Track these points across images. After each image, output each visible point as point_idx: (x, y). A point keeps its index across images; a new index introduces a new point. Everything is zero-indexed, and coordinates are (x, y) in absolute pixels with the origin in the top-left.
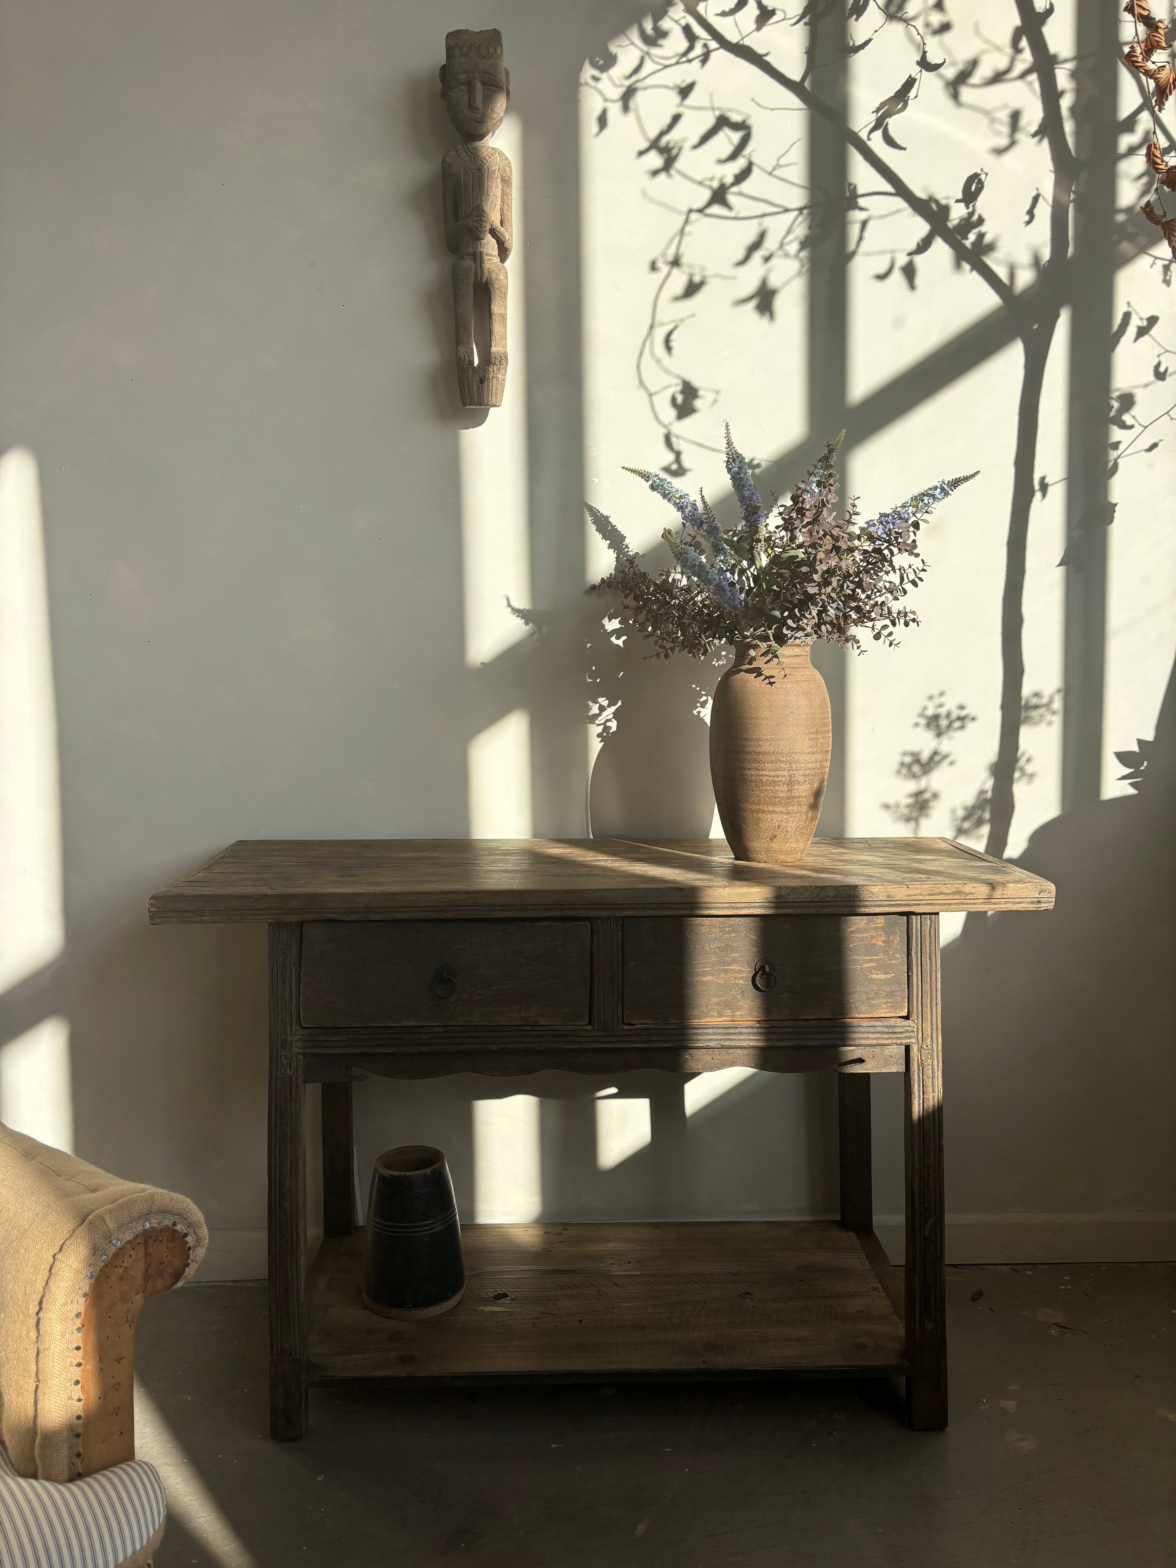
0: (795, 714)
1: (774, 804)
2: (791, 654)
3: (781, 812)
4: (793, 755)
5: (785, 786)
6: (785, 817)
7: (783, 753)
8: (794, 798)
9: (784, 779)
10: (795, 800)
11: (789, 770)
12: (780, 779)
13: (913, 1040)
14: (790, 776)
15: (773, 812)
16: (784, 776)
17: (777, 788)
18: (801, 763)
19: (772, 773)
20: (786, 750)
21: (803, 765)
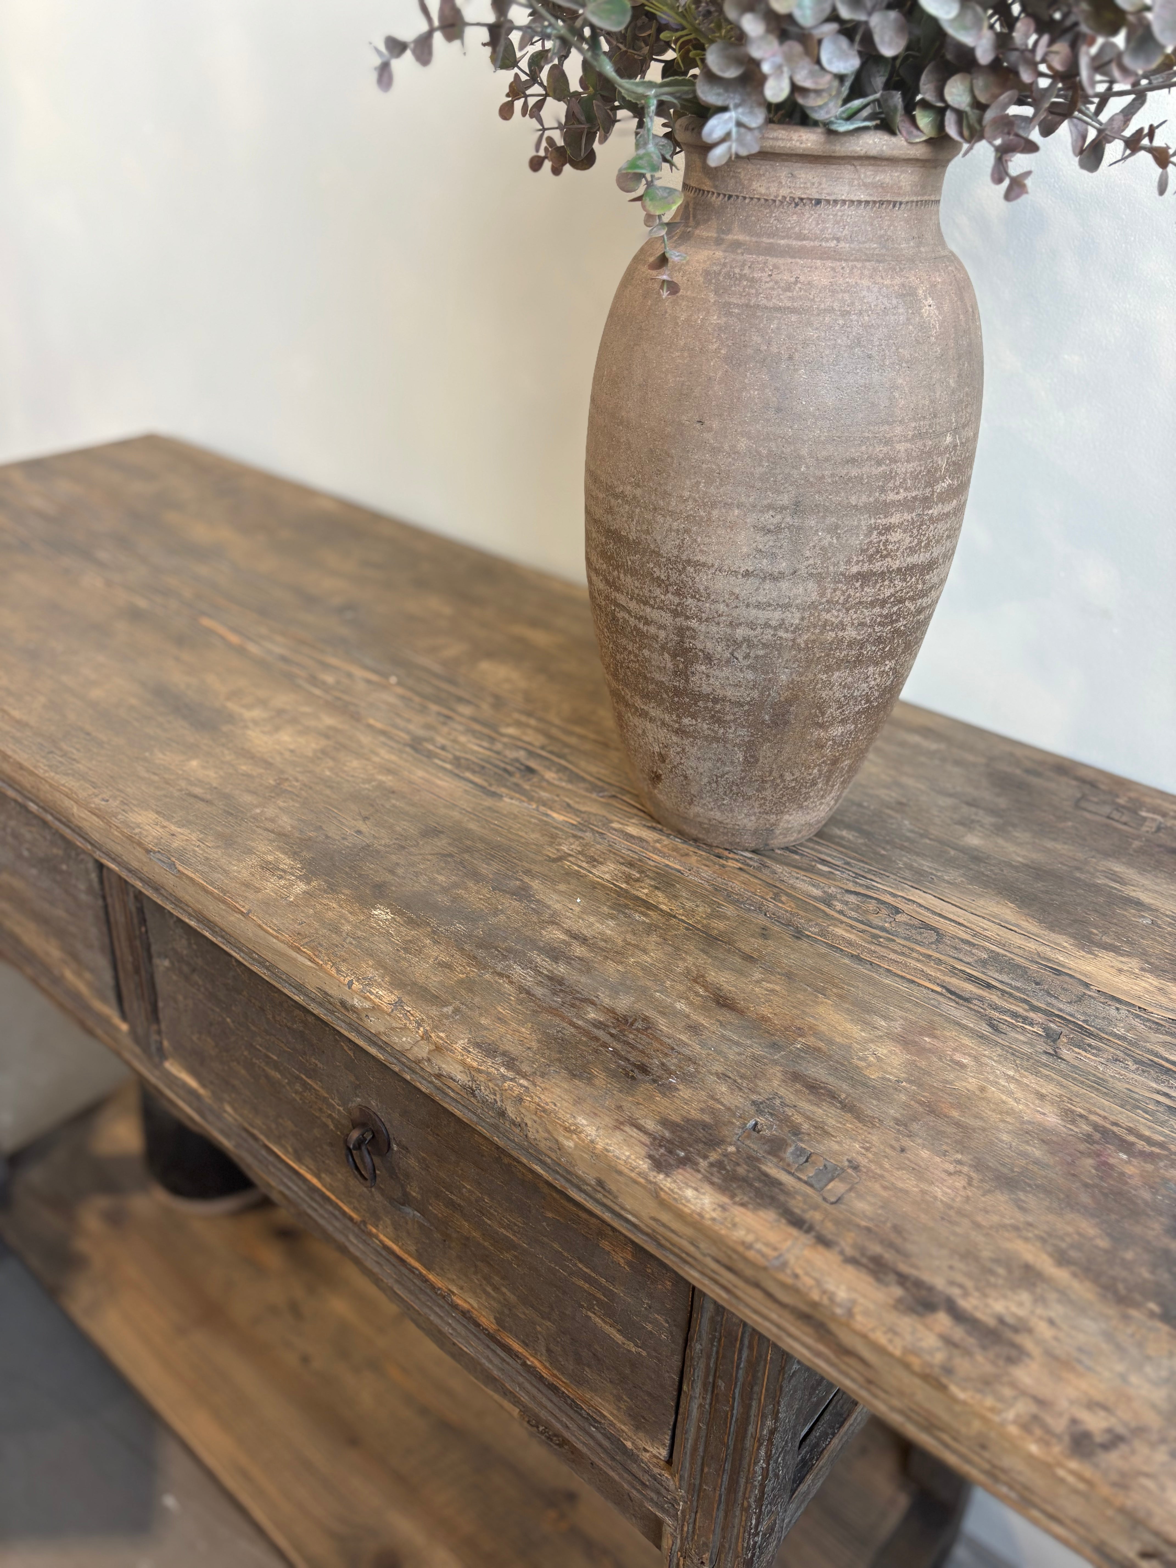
0: (710, 429)
1: (647, 696)
2: (784, 192)
3: (663, 724)
4: (690, 569)
5: (666, 655)
6: (675, 739)
7: (659, 555)
8: (697, 697)
9: (662, 634)
10: (700, 703)
11: (676, 614)
12: (653, 630)
13: (668, 1521)
14: (681, 631)
15: (644, 714)
16: (662, 627)
17: (646, 652)
18: (715, 602)
19: (633, 605)
20: (668, 548)
21: (722, 607)
